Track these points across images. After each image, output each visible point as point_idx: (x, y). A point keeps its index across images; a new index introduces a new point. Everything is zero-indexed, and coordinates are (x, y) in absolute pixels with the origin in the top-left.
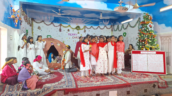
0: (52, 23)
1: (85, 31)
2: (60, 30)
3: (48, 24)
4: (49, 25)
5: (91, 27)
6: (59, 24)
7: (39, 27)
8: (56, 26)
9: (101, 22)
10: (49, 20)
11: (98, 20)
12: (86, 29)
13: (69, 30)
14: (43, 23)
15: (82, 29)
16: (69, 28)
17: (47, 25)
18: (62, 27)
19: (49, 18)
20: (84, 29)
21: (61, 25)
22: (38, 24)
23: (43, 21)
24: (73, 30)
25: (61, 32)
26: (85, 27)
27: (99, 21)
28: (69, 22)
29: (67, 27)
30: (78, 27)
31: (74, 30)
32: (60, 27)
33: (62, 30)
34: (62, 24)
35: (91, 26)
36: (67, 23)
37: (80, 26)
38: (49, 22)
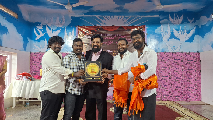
9: (165, 20)
10: (63, 23)
11: (158, 16)
19: (62, 20)
27: (161, 18)
28: (99, 24)
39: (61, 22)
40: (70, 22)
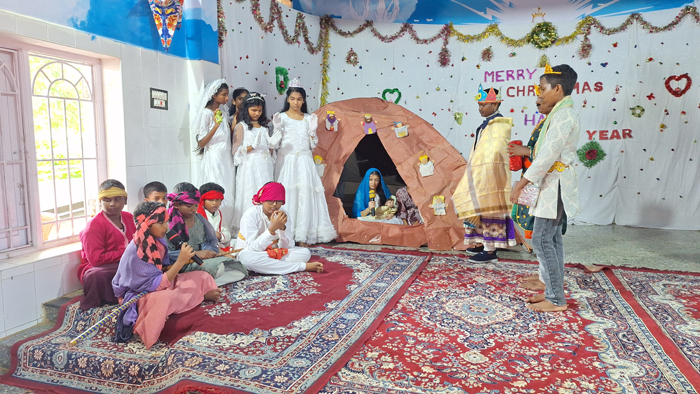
0: (406, 27)
1: (586, 50)
2: (444, 60)
3: (389, 36)
4: (393, 38)
5: (629, 22)
6: (439, 28)
7: (352, 53)
8: (426, 41)
10: (395, 12)
12: (595, 36)
13: (487, 54)
14: (368, 30)
15: (567, 40)
16: (491, 41)
17: (383, 39)
18: (452, 39)
19: (393, 6)
20: (581, 37)
21: (449, 32)
22: (349, 39)
23: (369, 24)
24: (511, 49)
25: (448, 68)
26: (588, 24)
28: (494, 7)
29: (478, 38)
30: (545, 28)
31: (516, 50)
32: (446, 43)
33: (454, 58)
34: (455, 27)
35: (633, 16)
36: (481, 14)
37: (554, 24)
38: (396, 21)
39: (391, 10)
40: (414, 9)
